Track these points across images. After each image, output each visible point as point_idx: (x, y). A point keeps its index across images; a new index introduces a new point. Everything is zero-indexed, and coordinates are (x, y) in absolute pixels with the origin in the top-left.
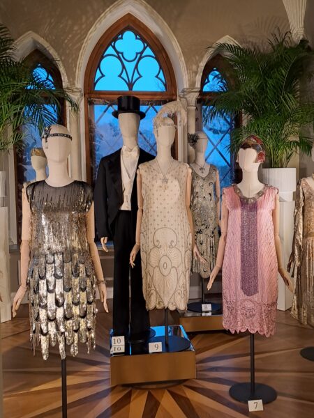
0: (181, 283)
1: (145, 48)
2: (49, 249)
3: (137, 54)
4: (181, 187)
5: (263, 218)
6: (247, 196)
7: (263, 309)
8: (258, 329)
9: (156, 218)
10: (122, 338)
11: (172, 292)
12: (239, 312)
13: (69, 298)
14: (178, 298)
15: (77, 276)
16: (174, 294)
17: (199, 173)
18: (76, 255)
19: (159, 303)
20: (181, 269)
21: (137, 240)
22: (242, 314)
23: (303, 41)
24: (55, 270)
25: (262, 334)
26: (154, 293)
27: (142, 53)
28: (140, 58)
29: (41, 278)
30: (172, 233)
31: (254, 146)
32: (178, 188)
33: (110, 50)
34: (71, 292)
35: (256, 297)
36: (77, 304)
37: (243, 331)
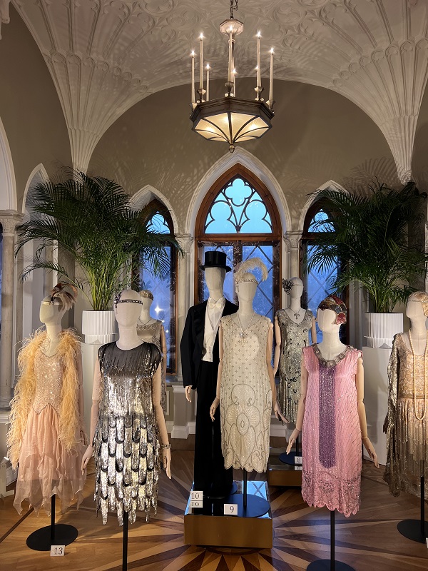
0: (259, 443)
1: (253, 193)
2: (112, 413)
3: (245, 199)
4: (260, 343)
5: (343, 384)
6: (326, 359)
7: (342, 484)
8: (337, 507)
9: (234, 373)
10: (201, 493)
11: (249, 453)
12: (316, 485)
13: (128, 463)
14: (255, 459)
15: (138, 441)
16: (251, 455)
17: (293, 319)
18: (137, 420)
19: (236, 463)
20: (259, 428)
21: (217, 394)
22: (320, 487)
23: (411, 184)
24: (116, 435)
25: (341, 512)
26: (231, 453)
27: (249, 198)
28: (248, 203)
29: (105, 441)
30: (250, 389)
31: (333, 308)
32: (257, 343)
33: (221, 197)
34: (130, 458)
35: (334, 470)
36: (136, 470)
37: (321, 506)
